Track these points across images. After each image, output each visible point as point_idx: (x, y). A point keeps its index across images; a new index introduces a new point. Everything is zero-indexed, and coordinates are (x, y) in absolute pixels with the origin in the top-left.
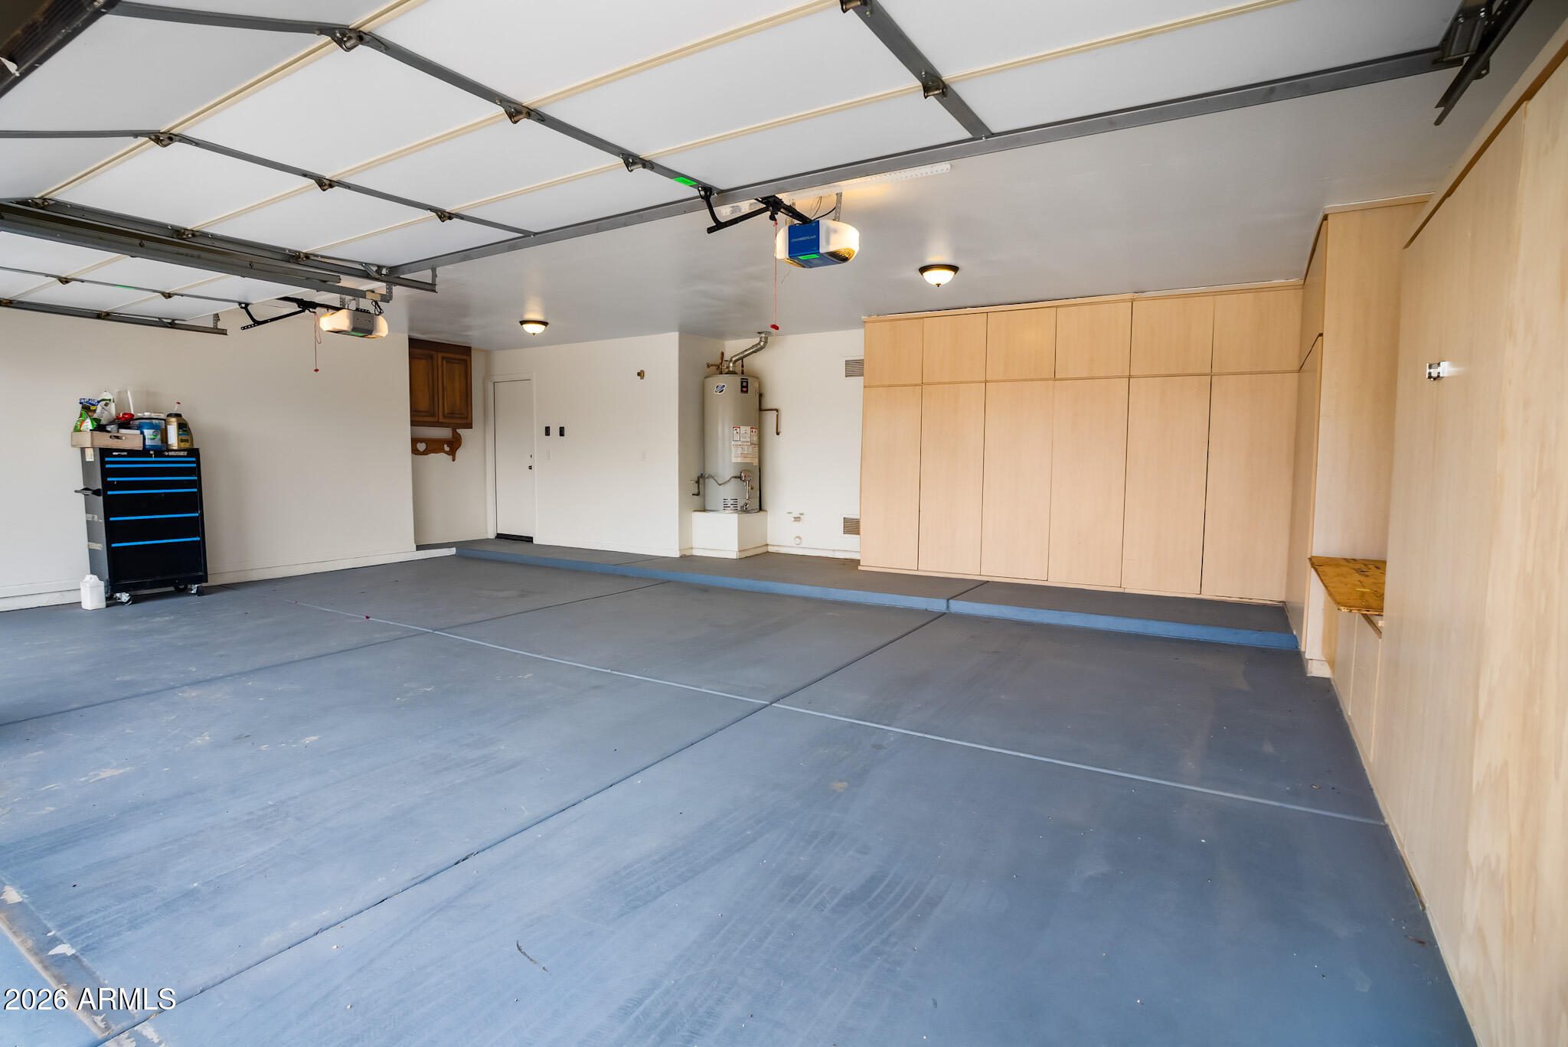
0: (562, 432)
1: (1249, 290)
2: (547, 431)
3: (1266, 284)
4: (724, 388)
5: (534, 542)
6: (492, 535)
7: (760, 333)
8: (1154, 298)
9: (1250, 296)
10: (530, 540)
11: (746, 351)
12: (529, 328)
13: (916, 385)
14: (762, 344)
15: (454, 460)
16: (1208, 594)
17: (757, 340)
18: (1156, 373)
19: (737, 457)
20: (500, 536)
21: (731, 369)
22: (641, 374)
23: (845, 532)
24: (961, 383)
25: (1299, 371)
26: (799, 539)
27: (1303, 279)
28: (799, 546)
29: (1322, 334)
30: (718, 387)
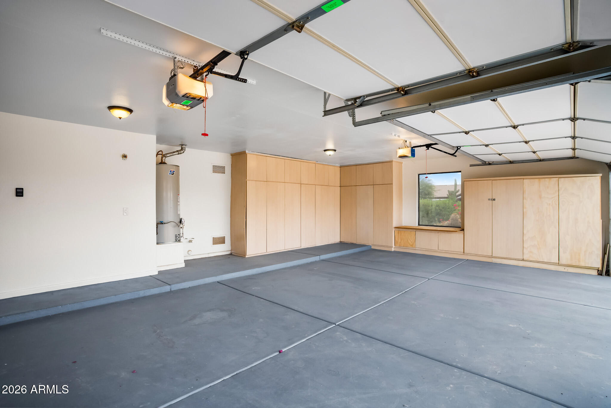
0: (19, 193)
1: (332, 166)
3: (335, 165)
4: (174, 173)
7: (183, 145)
8: (319, 164)
11: (174, 152)
12: (117, 113)
13: (264, 181)
14: (183, 150)
19: (179, 211)
21: (164, 161)
22: (125, 156)
23: (214, 244)
24: (278, 182)
25: (340, 187)
26: (191, 252)
27: (340, 165)
28: (190, 255)
29: (392, 184)
30: (171, 171)
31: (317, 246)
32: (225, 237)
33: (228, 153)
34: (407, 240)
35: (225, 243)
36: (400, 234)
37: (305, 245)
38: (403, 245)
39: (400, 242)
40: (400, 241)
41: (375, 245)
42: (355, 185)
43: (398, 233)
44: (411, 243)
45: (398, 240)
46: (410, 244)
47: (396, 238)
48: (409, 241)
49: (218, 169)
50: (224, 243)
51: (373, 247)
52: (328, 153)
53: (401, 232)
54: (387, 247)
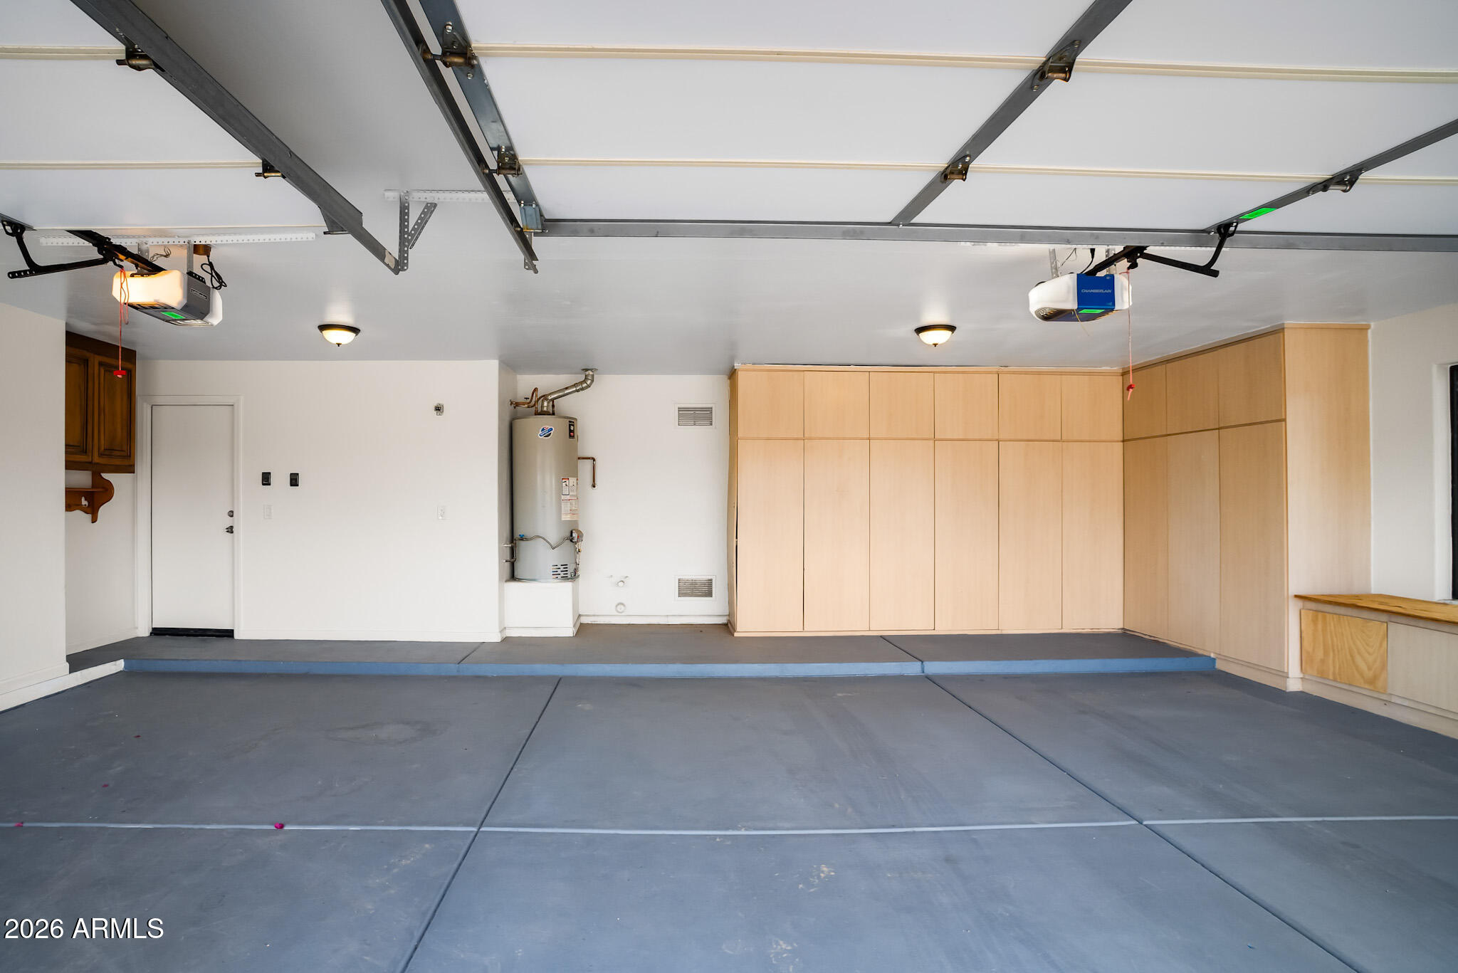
0: (294, 480)
1: (1084, 374)
2: (266, 479)
3: (1098, 369)
4: (552, 432)
5: (236, 636)
6: (144, 632)
7: (587, 370)
8: (1014, 373)
9: (1086, 378)
10: (229, 634)
11: (567, 388)
12: (333, 336)
13: (797, 439)
14: (589, 382)
15: (94, 520)
16: (1067, 629)
17: (582, 378)
18: (1019, 438)
19: (566, 514)
20: (157, 632)
21: (545, 409)
22: (438, 409)
23: (681, 594)
24: (844, 439)
25: (1123, 441)
26: (622, 606)
27: (1123, 369)
28: (623, 614)
29: (1285, 420)
30: (543, 430)
31: (1004, 632)
32: (711, 580)
33: (719, 373)
34: (1352, 656)
35: (713, 595)
36: (1320, 627)
37: (946, 626)
38: (1334, 674)
39: (1323, 661)
40: (1320, 654)
41: (1226, 659)
42: (1165, 433)
43: (1315, 621)
44: (1369, 669)
45: (1314, 650)
46: (1363, 677)
47: (1305, 643)
48: (1358, 659)
49: (695, 416)
50: (709, 594)
51: (1220, 665)
52: (928, 337)
53: (1324, 618)
54: (1268, 671)
